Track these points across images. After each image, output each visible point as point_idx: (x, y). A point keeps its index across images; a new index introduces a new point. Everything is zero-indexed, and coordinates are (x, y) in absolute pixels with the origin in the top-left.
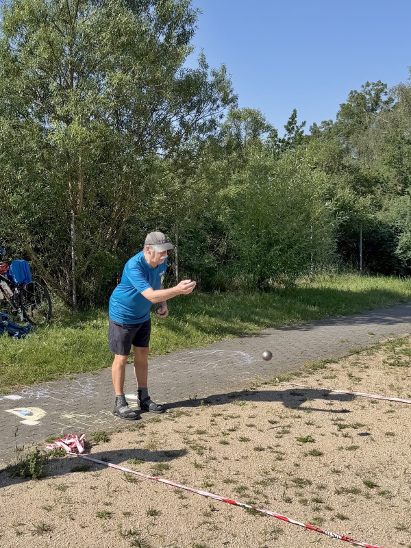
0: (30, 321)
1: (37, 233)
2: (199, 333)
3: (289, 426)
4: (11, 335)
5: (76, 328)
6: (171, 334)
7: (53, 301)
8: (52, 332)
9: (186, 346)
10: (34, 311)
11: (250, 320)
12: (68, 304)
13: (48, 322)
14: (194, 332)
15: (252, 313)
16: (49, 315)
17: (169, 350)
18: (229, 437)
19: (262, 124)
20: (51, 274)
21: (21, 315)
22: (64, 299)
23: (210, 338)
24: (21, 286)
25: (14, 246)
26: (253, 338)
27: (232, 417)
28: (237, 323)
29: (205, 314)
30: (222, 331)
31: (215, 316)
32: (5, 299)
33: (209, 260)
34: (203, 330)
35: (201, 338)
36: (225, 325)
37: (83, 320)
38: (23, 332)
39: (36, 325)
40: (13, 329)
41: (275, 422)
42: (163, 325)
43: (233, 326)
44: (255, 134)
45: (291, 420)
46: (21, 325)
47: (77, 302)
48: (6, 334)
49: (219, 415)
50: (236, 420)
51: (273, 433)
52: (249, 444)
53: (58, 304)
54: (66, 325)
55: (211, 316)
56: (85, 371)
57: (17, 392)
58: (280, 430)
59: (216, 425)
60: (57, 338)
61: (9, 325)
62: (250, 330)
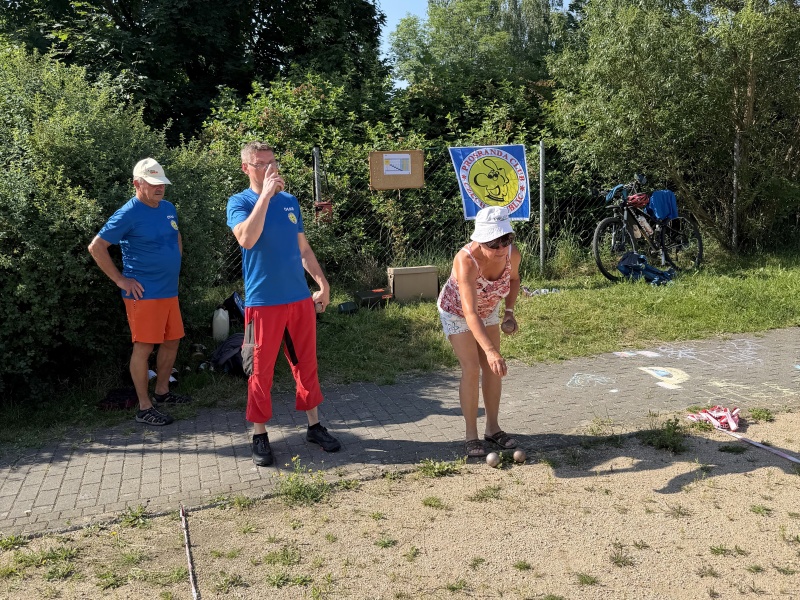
4: (648, 280)
5: (734, 276)
7: (705, 241)
12: (726, 246)
13: (698, 268)
21: (663, 258)
22: (720, 240)
40: (652, 275)
47: (738, 244)
48: (642, 279)
54: (721, 272)
56: (743, 331)
57: (654, 348)
61: (647, 269)
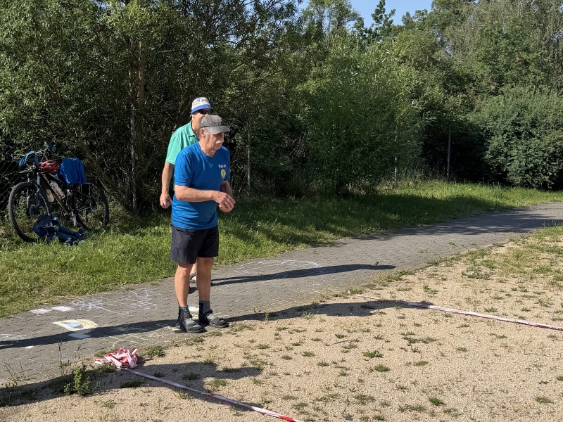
0: (85, 226)
1: (92, 129)
2: (270, 242)
3: (357, 341)
4: (62, 241)
5: (135, 234)
6: (240, 243)
8: (109, 239)
9: (254, 256)
10: (89, 216)
11: (326, 229)
12: (128, 208)
13: (105, 228)
14: (265, 241)
15: (328, 221)
16: (106, 220)
17: (237, 260)
18: (293, 352)
19: (347, 11)
20: (109, 175)
21: (74, 220)
22: (122, 202)
23: (281, 247)
24: (74, 188)
25: (65, 142)
26: (328, 248)
27: (298, 331)
28: (312, 232)
29: (277, 222)
30: (294, 240)
31: (288, 224)
32: (55, 201)
33: (284, 163)
34: (274, 238)
35: (271, 247)
36: (299, 233)
37: (144, 226)
38: (75, 238)
39: (91, 230)
40: (65, 235)
41: (343, 336)
42: (233, 232)
43: (308, 234)
44: (340, 23)
45: (360, 333)
46: (74, 230)
47: (138, 207)
48: (56, 239)
49: (284, 329)
50: (302, 334)
51: (339, 348)
52: (313, 359)
53: (116, 208)
54: (124, 230)
55: (284, 223)
56: (143, 281)
57: (67, 303)
58: (347, 344)
59: (280, 339)
60: (113, 245)
61: (60, 230)
62: (325, 239)
